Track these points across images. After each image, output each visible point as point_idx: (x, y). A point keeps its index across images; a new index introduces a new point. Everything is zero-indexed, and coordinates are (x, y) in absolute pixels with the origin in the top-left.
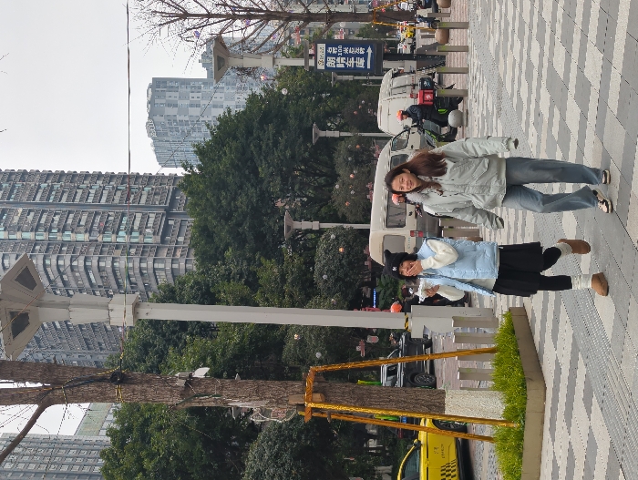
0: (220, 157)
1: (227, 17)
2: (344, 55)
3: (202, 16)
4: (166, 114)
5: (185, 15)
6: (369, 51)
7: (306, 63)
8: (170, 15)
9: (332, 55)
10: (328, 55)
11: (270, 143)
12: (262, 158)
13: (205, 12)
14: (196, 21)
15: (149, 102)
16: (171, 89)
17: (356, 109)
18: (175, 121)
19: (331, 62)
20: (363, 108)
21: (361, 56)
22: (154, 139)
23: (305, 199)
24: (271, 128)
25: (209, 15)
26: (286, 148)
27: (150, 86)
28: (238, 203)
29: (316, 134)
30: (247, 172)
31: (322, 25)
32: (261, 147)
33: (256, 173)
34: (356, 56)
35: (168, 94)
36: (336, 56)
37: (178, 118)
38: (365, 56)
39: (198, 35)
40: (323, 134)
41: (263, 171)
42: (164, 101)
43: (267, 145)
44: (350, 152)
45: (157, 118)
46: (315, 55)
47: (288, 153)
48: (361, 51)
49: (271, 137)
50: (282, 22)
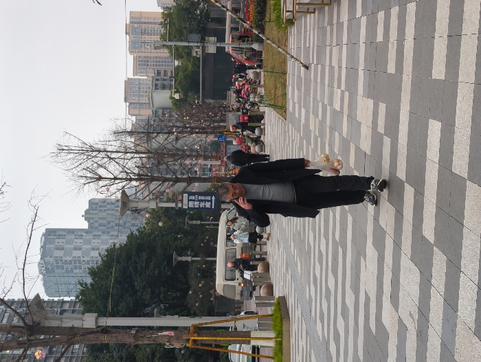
0: (107, 276)
1: (126, 179)
2: (199, 200)
3: (112, 179)
4: (55, 255)
5: (100, 178)
6: (213, 198)
7: (176, 205)
8: (91, 178)
9: (192, 200)
10: (189, 200)
11: (144, 265)
12: (138, 275)
13: (112, 177)
14: (107, 182)
15: (42, 247)
16: (60, 236)
17: (203, 242)
18: (61, 261)
19: (191, 204)
20: (207, 242)
21: (208, 201)
22: (44, 275)
23: (168, 305)
24: (144, 255)
25: (115, 178)
26: (155, 269)
27: (43, 235)
28: (120, 308)
29: (176, 259)
30: (126, 286)
31: (184, 184)
32: (137, 268)
33: (133, 286)
34: (205, 201)
35: (57, 240)
36: (194, 201)
37: (64, 259)
38: (211, 201)
39: (108, 190)
40: (180, 259)
41: (138, 284)
42: (53, 246)
43: (141, 266)
44: (199, 270)
45: (47, 259)
46: (182, 201)
47: (156, 272)
48: (209, 198)
49: (144, 262)
50: (160, 182)
